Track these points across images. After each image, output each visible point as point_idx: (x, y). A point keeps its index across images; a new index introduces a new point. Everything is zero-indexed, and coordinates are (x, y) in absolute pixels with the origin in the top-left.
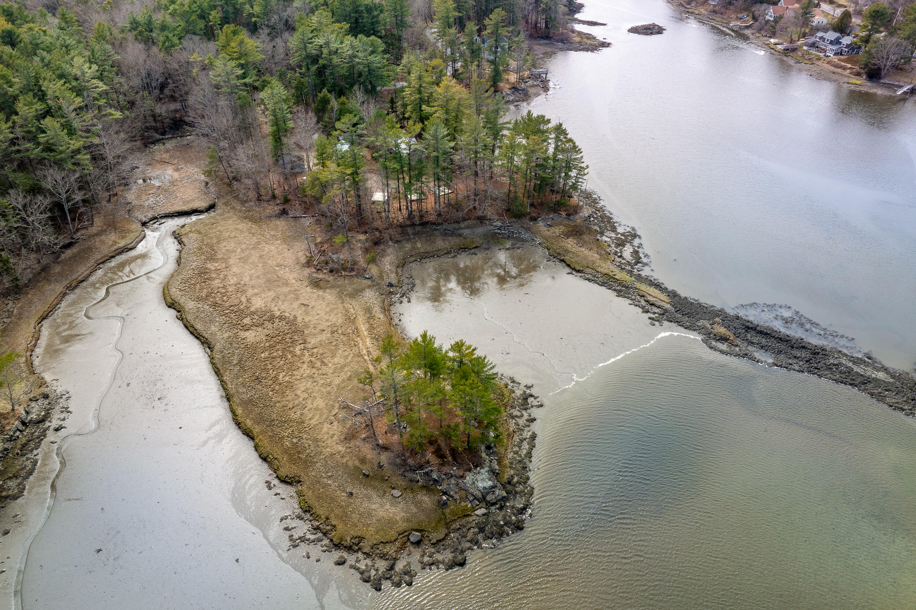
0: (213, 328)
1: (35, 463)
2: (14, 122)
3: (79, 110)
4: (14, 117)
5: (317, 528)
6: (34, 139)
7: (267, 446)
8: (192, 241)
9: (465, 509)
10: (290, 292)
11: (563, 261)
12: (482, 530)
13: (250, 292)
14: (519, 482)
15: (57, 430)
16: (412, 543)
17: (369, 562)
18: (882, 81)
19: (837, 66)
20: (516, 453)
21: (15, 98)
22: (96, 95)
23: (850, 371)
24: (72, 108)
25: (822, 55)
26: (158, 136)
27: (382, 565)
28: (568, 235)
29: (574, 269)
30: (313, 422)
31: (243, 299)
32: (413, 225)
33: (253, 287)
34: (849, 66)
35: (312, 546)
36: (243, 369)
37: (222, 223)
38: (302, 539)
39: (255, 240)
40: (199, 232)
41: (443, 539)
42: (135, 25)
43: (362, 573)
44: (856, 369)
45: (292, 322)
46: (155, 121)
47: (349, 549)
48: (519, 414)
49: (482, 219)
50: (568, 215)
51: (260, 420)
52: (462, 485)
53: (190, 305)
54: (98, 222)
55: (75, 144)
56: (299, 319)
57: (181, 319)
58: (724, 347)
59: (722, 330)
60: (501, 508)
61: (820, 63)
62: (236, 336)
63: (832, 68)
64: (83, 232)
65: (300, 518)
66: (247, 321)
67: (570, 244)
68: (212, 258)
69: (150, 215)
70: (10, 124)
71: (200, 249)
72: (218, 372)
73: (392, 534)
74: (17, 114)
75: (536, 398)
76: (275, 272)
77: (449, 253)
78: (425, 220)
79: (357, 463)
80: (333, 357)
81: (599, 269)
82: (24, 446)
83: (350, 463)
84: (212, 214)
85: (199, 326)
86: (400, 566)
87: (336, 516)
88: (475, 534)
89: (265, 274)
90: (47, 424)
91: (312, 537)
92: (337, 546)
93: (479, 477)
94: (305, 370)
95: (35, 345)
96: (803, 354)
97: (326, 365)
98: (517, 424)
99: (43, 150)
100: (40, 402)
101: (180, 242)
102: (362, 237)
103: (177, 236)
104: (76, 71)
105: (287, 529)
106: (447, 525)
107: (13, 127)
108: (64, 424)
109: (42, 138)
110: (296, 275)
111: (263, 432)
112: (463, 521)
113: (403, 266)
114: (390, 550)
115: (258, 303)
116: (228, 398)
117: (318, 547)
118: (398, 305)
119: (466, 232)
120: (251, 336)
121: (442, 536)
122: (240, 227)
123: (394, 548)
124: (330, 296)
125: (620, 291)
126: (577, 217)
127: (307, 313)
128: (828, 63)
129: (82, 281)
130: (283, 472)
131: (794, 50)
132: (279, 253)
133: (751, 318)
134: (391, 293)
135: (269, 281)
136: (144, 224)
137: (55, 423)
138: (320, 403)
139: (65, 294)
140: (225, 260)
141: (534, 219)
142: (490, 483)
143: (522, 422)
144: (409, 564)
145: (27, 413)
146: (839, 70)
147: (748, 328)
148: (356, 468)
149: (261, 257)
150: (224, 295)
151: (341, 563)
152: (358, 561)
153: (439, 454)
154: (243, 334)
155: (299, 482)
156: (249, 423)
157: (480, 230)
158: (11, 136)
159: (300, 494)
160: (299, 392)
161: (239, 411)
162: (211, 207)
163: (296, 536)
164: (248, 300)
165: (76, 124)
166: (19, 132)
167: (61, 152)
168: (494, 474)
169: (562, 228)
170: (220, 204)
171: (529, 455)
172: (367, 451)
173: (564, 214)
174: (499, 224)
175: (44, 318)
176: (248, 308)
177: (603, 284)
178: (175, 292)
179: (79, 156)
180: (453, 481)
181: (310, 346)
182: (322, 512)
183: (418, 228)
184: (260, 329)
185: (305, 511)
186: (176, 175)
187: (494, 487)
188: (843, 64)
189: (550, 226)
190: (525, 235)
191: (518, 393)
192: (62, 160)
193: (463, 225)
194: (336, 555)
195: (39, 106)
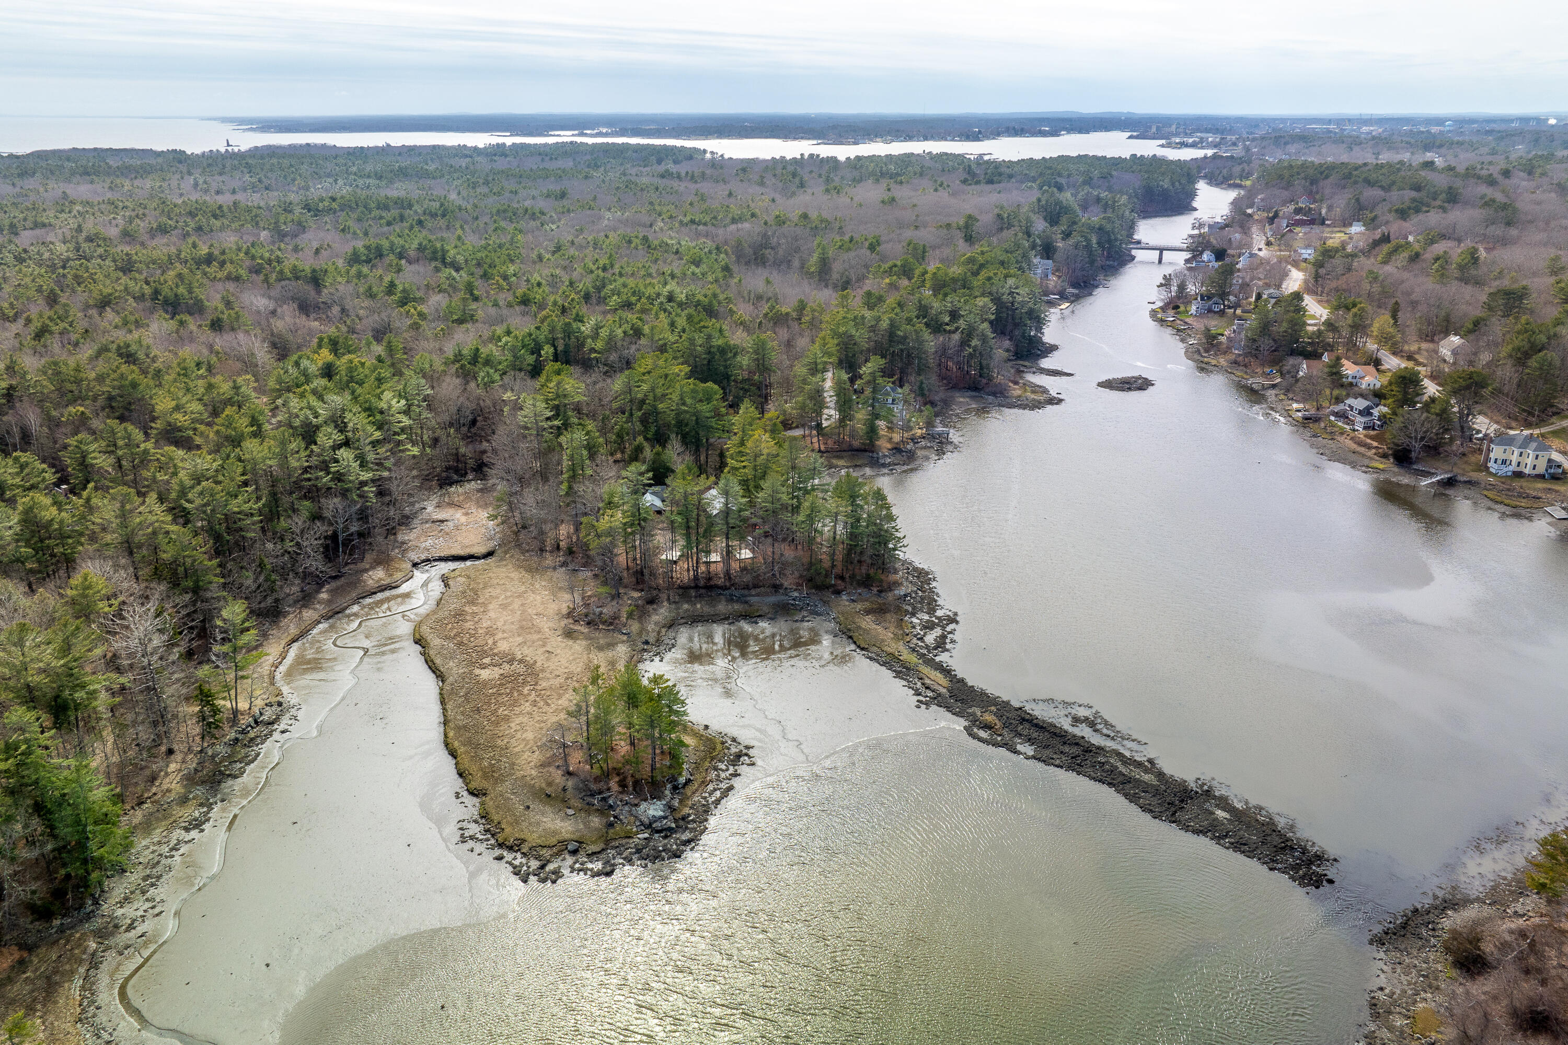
0: (451, 664)
1: (258, 755)
2: (312, 451)
3: (375, 444)
4: (313, 447)
5: (487, 831)
6: (326, 468)
7: (466, 762)
8: (458, 584)
9: (630, 831)
10: (539, 639)
11: (851, 637)
12: (638, 851)
13: (500, 635)
14: (694, 821)
15: (283, 732)
16: (570, 852)
17: (524, 861)
18: (1415, 467)
19: (1361, 444)
20: (705, 798)
21: (318, 427)
22: (397, 430)
23: (1113, 770)
24: (367, 441)
25: (1348, 427)
26: (455, 477)
27: (534, 864)
28: (868, 612)
29: (859, 647)
30: (516, 750)
31: (490, 642)
32: (697, 587)
33: (504, 631)
34: (1375, 444)
35: (478, 843)
36: (467, 701)
37: (495, 570)
38: (472, 838)
39: (523, 588)
40: (469, 577)
41: (599, 852)
42: (458, 357)
43: (515, 867)
44: (1122, 769)
45: (530, 666)
46: (458, 461)
47: (510, 848)
48: (724, 767)
49: (776, 588)
50: (880, 591)
51: (468, 742)
52: (634, 812)
53: (435, 642)
54: (369, 557)
55: (366, 476)
56: (539, 664)
57: (423, 654)
58: (983, 734)
59: (989, 718)
60: (666, 837)
61: (1341, 439)
62: (471, 673)
63: (1354, 446)
64: (352, 566)
65: (476, 822)
66: (487, 661)
67: (867, 623)
68: (472, 602)
69: (423, 557)
70: (308, 452)
71: (464, 592)
72: (443, 702)
73: (553, 841)
74: (316, 444)
75: (750, 757)
76: (531, 620)
77: (727, 619)
78: (712, 583)
79: (544, 785)
80: (559, 698)
81: (885, 649)
82: (252, 740)
83: (537, 785)
84: (489, 561)
85: (438, 661)
86: (551, 867)
87: (508, 822)
88: (631, 853)
89: (520, 621)
90: (276, 726)
91: (481, 837)
92: (501, 845)
93: (652, 807)
94: (527, 707)
95: (280, 663)
96: (1074, 750)
97: (548, 705)
98: (718, 776)
99: (332, 480)
100: (274, 708)
101: (447, 585)
102: (636, 595)
103: (445, 580)
104: (383, 405)
105: (461, 829)
106: (607, 842)
107: (309, 456)
108: (290, 728)
109: (334, 468)
110: (551, 624)
111: (466, 752)
112: (624, 841)
113: (670, 627)
114: (546, 853)
115: (503, 646)
116: (445, 723)
117: (484, 845)
118: (648, 662)
119: (753, 600)
120: (485, 674)
121: (598, 849)
122: (512, 575)
123: (550, 852)
124: (579, 646)
125: (900, 672)
126: (890, 594)
127: (548, 659)
128: (1352, 439)
129: (338, 613)
130: (473, 785)
131: (1317, 420)
132: (543, 603)
133: (1036, 713)
134: (645, 650)
135: (522, 627)
136: (415, 565)
137: (282, 726)
138: (530, 735)
139: (319, 622)
140: (484, 604)
141: (838, 593)
142: (661, 813)
143: (723, 775)
144: (560, 867)
145: (261, 714)
146: (1362, 450)
147: (1024, 719)
148: (541, 789)
149: (522, 605)
150: (472, 636)
151: (500, 858)
152: (515, 859)
153: (623, 784)
154: (477, 671)
155: (485, 794)
156: (456, 744)
157: (772, 599)
158: (307, 464)
159: (482, 804)
160: (512, 725)
161: (451, 734)
162: (490, 554)
163: (467, 834)
164: (495, 643)
165: (371, 457)
166: (314, 460)
167: (350, 482)
168: (670, 808)
169: (867, 605)
170: (499, 552)
171: (717, 802)
172: (558, 777)
173: (875, 590)
174: (796, 594)
175: (294, 641)
176: (491, 649)
177: (884, 664)
178: (425, 630)
179: (366, 489)
180: (627, 808)
181: (539, 688)
182: (496, 818)
183: (703, 591)
184: (496, 669)
185: (482, 817)
186: (463, 519)
187: (665, 818)
188: (1369, 441)
189: (853, 601)
190: (821, 608)
191: (734, 750)
192: (347, 490)
193: (753, 592)
194: (497, 852)
195: (338, 437)
